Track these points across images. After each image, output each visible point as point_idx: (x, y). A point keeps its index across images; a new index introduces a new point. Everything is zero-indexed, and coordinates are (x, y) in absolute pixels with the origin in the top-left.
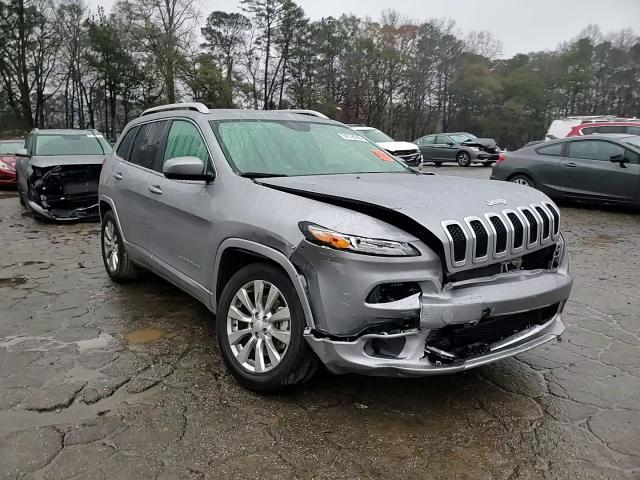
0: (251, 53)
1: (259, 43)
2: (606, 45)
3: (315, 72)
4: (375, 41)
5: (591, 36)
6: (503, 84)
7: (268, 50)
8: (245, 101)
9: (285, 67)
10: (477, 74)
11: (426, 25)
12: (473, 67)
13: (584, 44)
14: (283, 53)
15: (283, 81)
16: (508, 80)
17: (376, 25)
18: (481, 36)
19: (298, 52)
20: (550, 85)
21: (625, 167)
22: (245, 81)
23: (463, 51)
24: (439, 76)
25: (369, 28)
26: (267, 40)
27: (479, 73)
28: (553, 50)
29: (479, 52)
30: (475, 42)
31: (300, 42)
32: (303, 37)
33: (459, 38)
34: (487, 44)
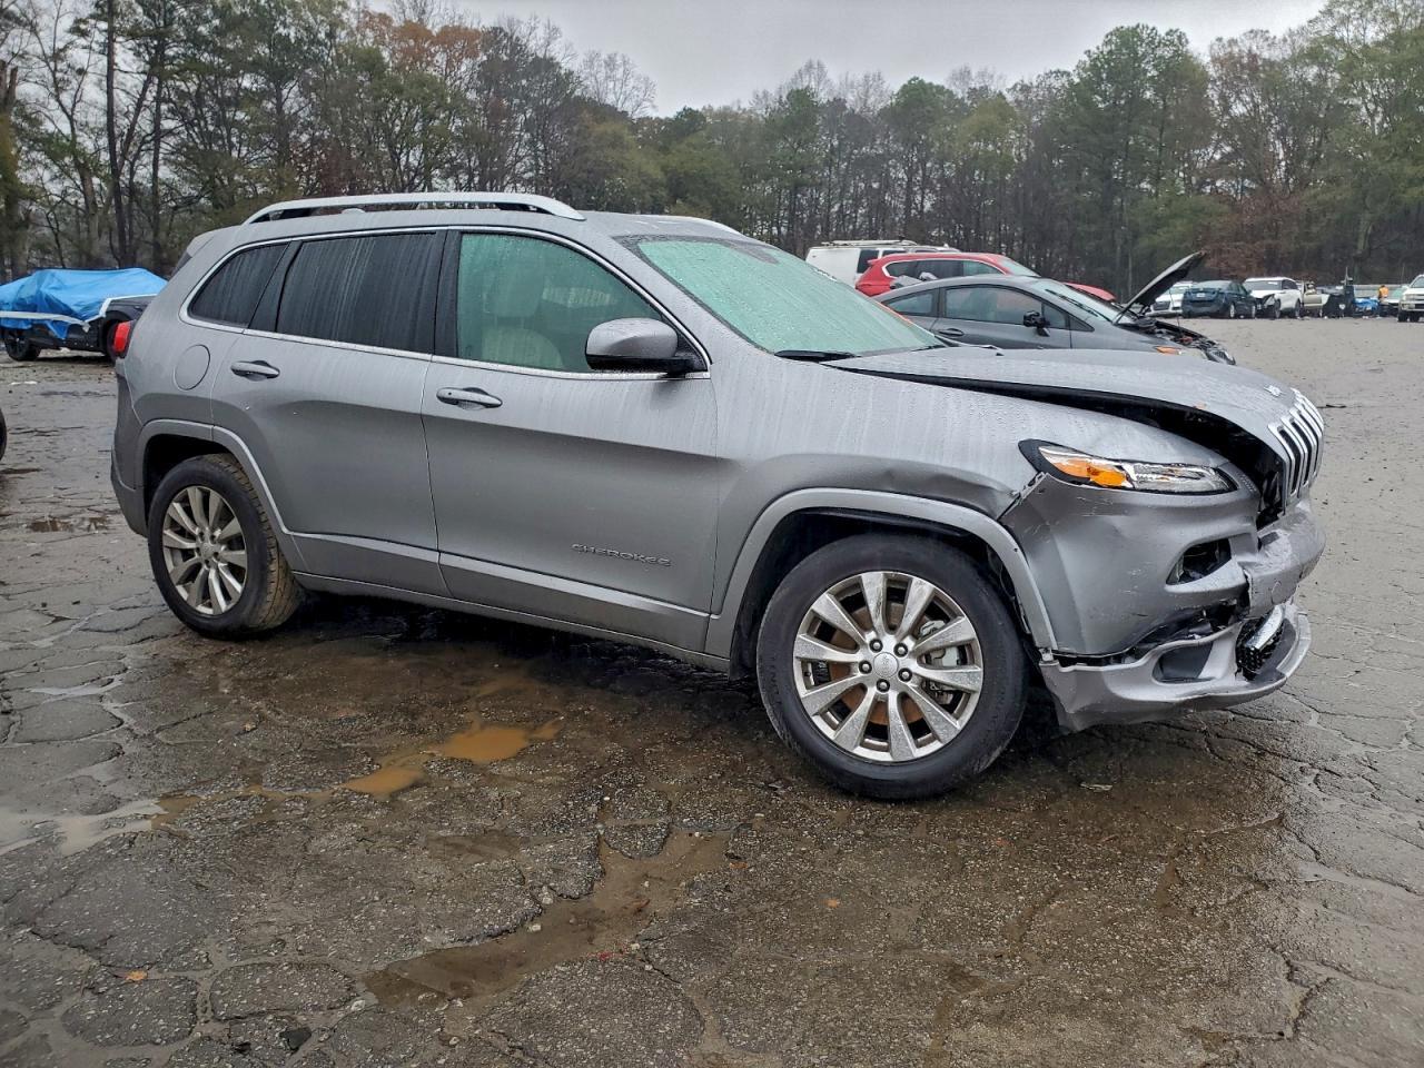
0: (57, 55)
1: (84, 34)
2: (838, 104)
3: (240, 116)
4: (385, 54)
5: (813, 84)
6: (664, 169)
7: (108, 50)
8: (55, 177)
9: (159, 100)
10: (613, 146)
11: (496, 31)
12: (600, 129)
13: (800, 99)
14: (152, 63)
15: (158, 134)
16: (673, 161)
17: (384, 18)
18: (610, 63)
19: (192, 66)
20: (748, 176)
21: (1046, 335)
22: (49, 127)
23: (578, 92)
24: (532, 143)
25: (367, 25)
26: (104, 25)
27: (616, 142)
28: (746, 105)
29: (610, 99)
30: (601, 76)
31: (196, 41)
32: (203, 29)
33: (566, 65)
34: (624, 83)
